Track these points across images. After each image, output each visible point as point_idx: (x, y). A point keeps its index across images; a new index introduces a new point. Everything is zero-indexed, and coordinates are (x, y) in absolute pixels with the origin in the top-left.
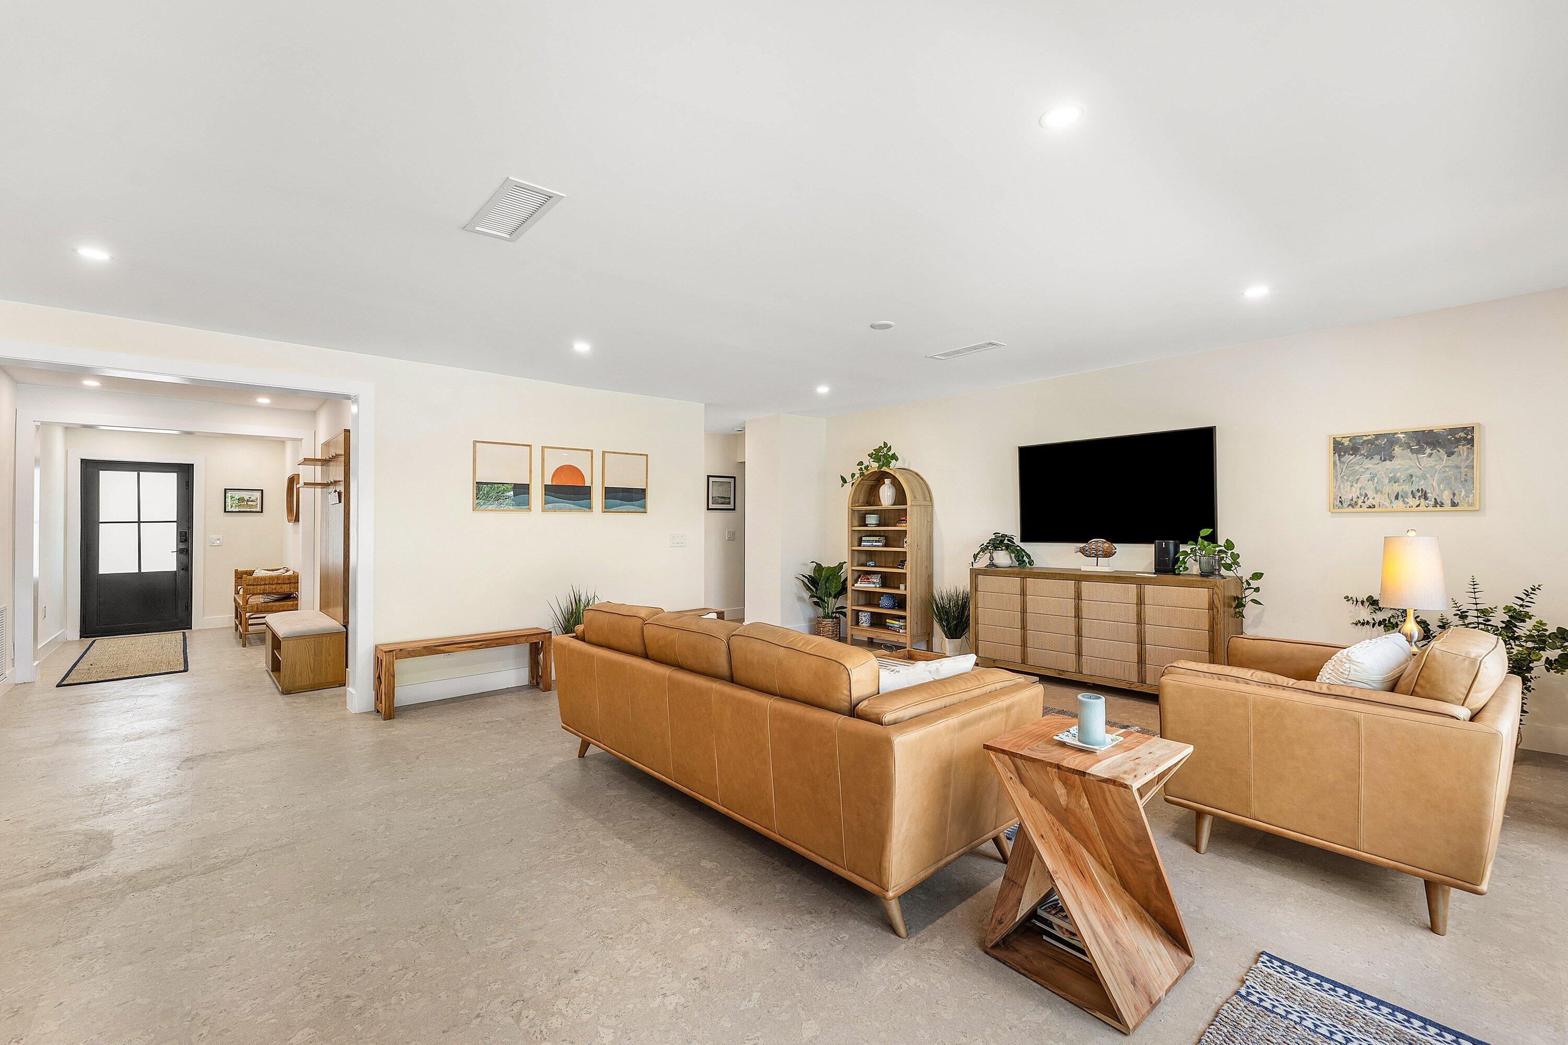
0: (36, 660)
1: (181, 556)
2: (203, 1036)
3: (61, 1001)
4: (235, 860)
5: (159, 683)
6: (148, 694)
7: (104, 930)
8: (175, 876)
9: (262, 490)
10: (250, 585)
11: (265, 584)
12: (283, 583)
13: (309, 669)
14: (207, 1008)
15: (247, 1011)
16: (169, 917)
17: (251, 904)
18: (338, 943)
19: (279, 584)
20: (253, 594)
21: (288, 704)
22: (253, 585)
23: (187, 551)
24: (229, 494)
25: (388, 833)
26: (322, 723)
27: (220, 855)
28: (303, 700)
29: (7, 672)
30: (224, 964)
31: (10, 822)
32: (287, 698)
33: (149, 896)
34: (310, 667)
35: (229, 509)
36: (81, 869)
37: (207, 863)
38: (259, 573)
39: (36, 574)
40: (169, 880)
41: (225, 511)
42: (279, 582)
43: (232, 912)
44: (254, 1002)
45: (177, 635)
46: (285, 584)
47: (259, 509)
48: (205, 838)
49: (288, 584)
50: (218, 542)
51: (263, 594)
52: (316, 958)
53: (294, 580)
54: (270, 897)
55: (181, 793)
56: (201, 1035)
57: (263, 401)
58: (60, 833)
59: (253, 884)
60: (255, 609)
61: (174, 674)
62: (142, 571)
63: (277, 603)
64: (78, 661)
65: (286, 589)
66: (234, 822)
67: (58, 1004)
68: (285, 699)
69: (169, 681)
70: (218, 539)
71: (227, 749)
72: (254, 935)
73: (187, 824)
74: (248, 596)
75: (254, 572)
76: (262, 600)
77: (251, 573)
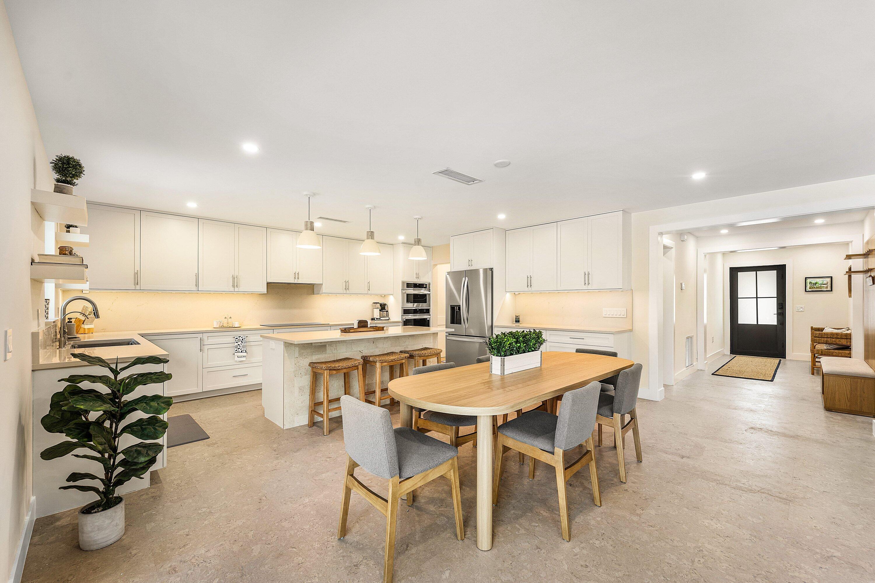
0: (706, 361)
1: (779, 317)
2: (700, 562)
3: (660, 505)
4: (752, 490)
5: (755, 384)
6: (748, 388)
7: (685, 488)
8: (721, 482)
9: (832, 277)
10: (817, 337)
11: (827, 338)
12: (841, 338)
13: (846, 399)
14: (707, 552)
15: (723, 568)
16: (711, 499)
17: (749, 518)
18: (790, 574)
19: (839, 338)
20: (819, 343)
21: (827, 417)
22: (819, 337)
23: (783, 314)
24: (808, 281)
25: (863, 533)
26: (847, 437)
27: (746, 484)
28: (839, 418)
29: (694, 364)
30: (724, 538)
31: (674, 426)
32: (828, 414)
33: (707, 484)
34: (847, 398)
35: (808, 289)
36: (688, 457)
37: (738, 484)
38: (828, 330)
39: (705, 321)
40: (718, 482)
41: (806, 291)
42: (838, 337)
43: (739, 515)
44: (729, 567)
45: (776, 361)
46: (843, 339)
47: (829, 289)
48: (743, 471)
49: (845, 339)
50: (801, 309)
51: (826, 343)
52: (772, 571)
53: (848, 337)
54: (762, 521)
55: (741, 444)
56: (700, 561)
57: (819, 221)
58: (687, 439)
59: (756, 508)
60: (820, 352)
61: (765, 381)
62: (759, 324)
63: (836, 351)
64: (724, 365)
65: (844, 342)
66: (761, 471)
67: (658, 506)
68: (826, 413)
69: (761, 384)
70: (802, 308)
71: (775, 430)
72: (744, 534)
73: (738, 460)
74: (815, 344)
75: (824, 329)
76: (825, 348)
77: (822, 329)
